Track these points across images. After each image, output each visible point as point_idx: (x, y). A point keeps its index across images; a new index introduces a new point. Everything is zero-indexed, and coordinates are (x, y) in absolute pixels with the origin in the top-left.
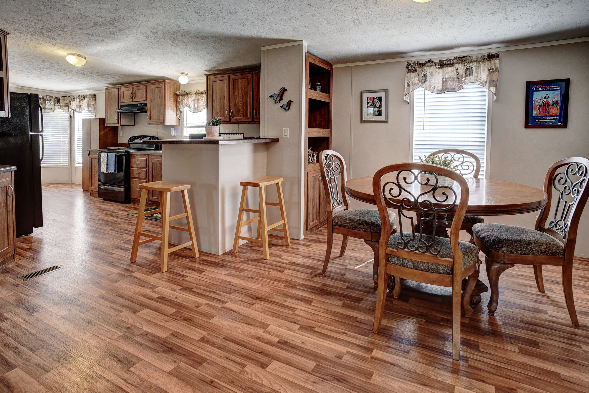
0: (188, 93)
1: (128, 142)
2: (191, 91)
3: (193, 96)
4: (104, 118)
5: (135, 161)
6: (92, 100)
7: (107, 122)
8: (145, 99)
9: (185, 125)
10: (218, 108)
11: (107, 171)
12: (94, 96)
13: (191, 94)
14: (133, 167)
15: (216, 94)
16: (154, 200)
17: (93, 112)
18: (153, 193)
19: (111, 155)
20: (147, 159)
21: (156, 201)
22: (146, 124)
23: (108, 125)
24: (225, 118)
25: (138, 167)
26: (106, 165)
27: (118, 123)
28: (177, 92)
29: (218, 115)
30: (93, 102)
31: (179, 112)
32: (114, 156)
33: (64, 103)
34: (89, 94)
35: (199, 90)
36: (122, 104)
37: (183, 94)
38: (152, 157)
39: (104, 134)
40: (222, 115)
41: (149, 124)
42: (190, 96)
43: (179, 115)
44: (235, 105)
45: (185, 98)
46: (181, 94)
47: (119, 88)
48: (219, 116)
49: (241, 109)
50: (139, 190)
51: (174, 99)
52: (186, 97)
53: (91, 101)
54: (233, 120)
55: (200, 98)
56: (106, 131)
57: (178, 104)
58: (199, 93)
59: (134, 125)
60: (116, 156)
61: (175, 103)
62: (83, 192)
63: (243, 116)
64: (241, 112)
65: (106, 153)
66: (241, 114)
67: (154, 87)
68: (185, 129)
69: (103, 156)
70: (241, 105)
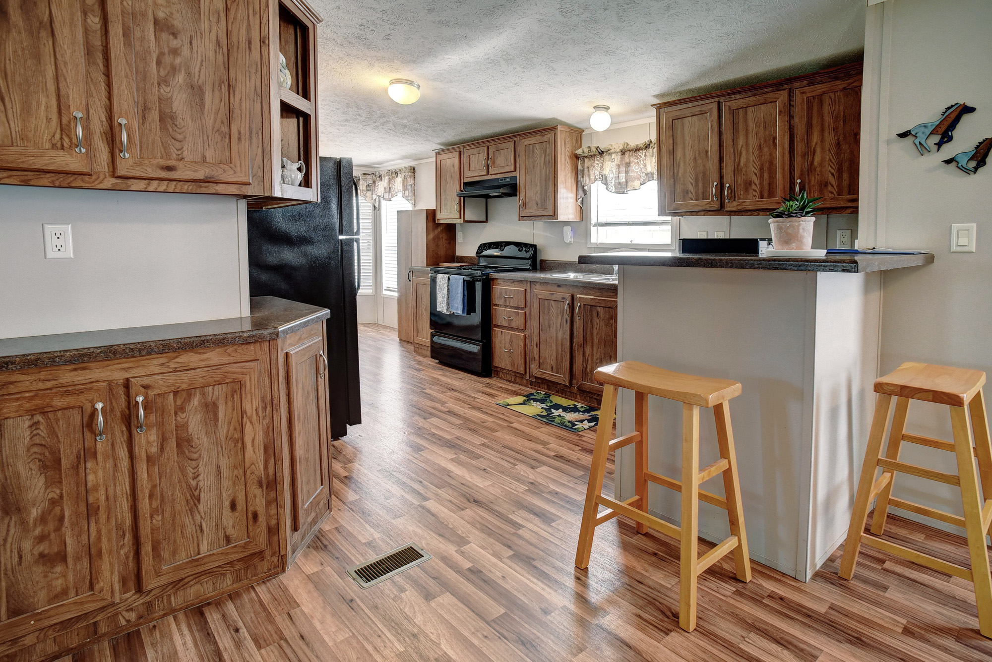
0: (603, 152)
1: (477, 253)
2: (611, 148)
3: (617, 158)
4: (434, 208)
5: (501, 294)
6: (410, 177)
7: (439, 216)
8: (512, 169)
9: (594, 221)
10: (690, 179)
11: (447, 310)
12: (413, 170)
13: (610, 154)
14: (497, 305)
15: (684, 149)
16: (542, 376)
17: (411, 200)
18: (541, 361)
19: (456, 279)
20: (526, 290)
21: (546, 378)
22: (516, 217)
23: (442, 222)
24: (709, 203)
25: (506, 306)
26: (445, 299)
27: (460, 218)
28: (579, 152)
29: (690, 195)
30: (410, 181)
31: (581, 193)
32: (461, 281)
33: (366, 184)
34: (405, 167)
35: (628, 144)
36: (466, 180)
37: (591, 154)
38: (538, 286)
39: (434, 239)
40: (701, 196)
41: (522, 217)
42: (607, 157)
43: (581, 199)
44: (737, 170)
45: (597, 162)
46: (586, 155)
47: (461, 150)
48: (692, 199)
49: (755, 179)
50: (511, 353)
51: (572, 164)
52: (598, 160)
53: (409, 179)
54: (730, 206)
55: (632, 160)
56: (436, 232)
57: (579, 177)
58: (630, 151)
59: (486, 221)
60: (464, 281)
61: (574, 174)
62: (400, 343)
63: (762, 197)
64: (756, 188)
65: (446, 276)
66: (755, 191)
67: (533, 142)
68: (593, 230)
69: (441, 282)
70: (754, 169)
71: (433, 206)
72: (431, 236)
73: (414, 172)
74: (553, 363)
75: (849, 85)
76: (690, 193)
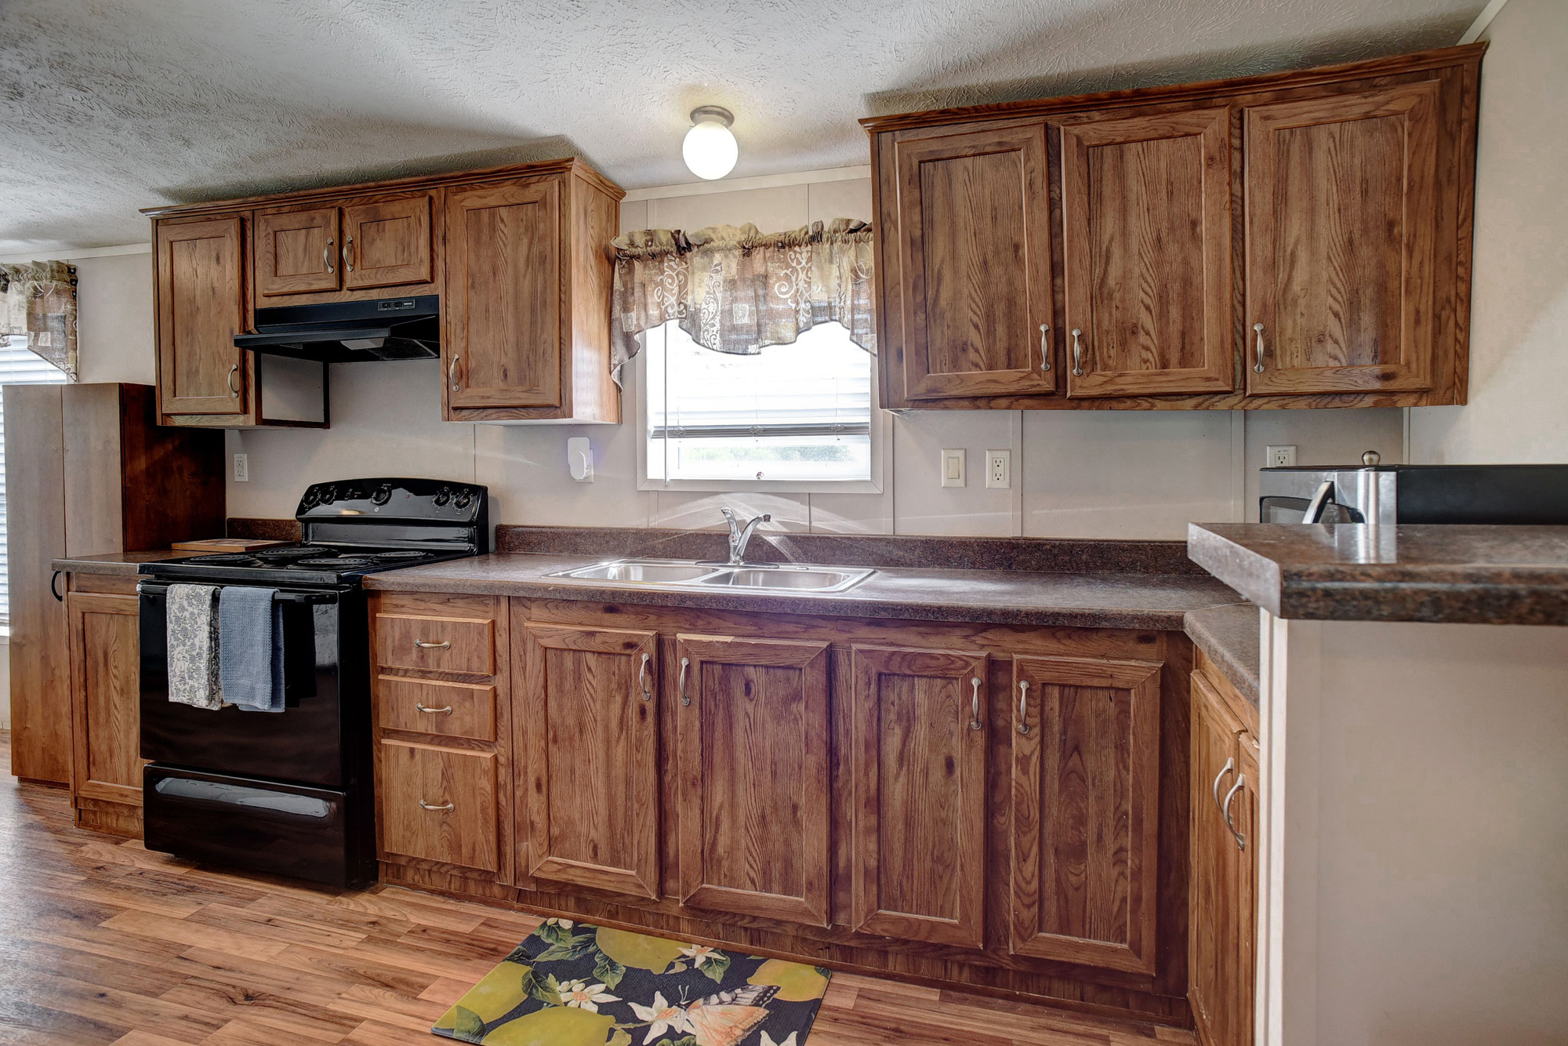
0: (689, 246)
1: (301, 510)
2: (714, 236)
3: (731, 265)
4: (150, 379)
5: (406, 636)
6: (58, 292)
7: (167, 404)
8: (424, 273)
9: (654, 421)
10: (969, 314)
11: (211, 698)
12: (68, 276)
13: (708, 253)
14: (383, 670)
16: (562, 877)
17: (61, 360)
18: (555, 831)
19: (243, 599)
20: (493, 622)
21: (580, 881)
22: (438, 411)
23: (179, 421)
24: (1027, 377)
25: (424, 674)
26: (203, 664)
27: (245, 410)
28: (621, 241)
29: (972, 355)
30: (58, 307)
31: (620, 353)
32: (264, 606)
34: (35, 263)
35: (757, 232)
36: (264, 303)
37: (655, 249)
38: (536, 611)
39: (150, 472)
40: (1002, 358)
41: (455, 411)
42: (695, 258)
43: (618, 368)
44: (1099, 296)
45: (668, 272)
46: (639, 251)
47: (247, 214)
48: (977, 366)
49: (1147, 320)
50: (447, 812)
51: (600, 274)
52: (671, 267)
53: (52, 300)
54: (1079, 384)
55: (770, 269)
56: (159, 453)
57: (617, 308)
58: (766, 246)
59: (326, 425)
60: (275, 603)
61: (603, 300)
63: (1165, 364)
64: (1149, 343)
65: (206, 591)
66: (1147, 349)
67: (492, 201)
68: (655, 447)
69: (182, 609)
70: (1142, 294)
71: (144, 373)
72: (141, 464)
73: (74, 282)
74: (599, 835)
75: (1377, 108)
76: (971, 350)
